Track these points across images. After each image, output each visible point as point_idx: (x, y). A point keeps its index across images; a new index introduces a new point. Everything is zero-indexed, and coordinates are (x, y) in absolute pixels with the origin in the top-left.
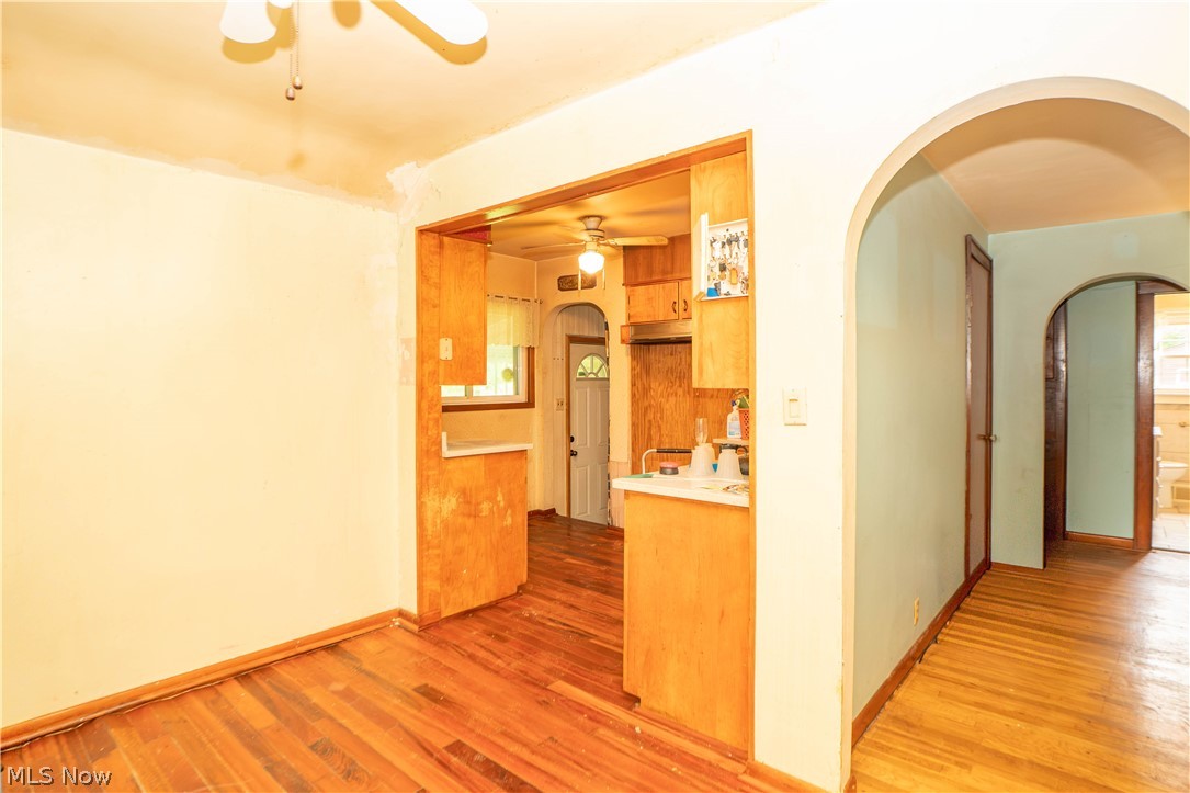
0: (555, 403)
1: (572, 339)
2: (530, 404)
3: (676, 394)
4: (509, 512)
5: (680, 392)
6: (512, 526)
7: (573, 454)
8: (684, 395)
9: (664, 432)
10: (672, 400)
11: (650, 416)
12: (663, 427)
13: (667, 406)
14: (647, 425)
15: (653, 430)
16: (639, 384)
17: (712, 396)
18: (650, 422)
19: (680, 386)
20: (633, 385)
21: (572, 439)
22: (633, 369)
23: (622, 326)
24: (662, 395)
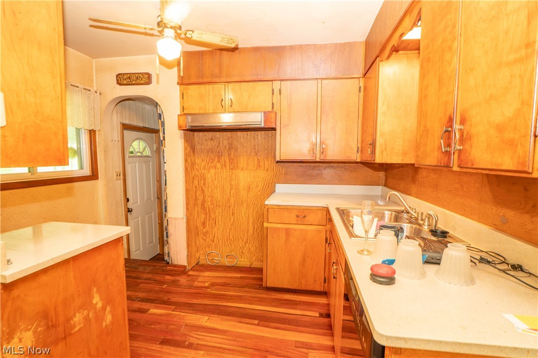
0: (115, 175)
1: (126, 127)
2: (94, 176)
3: (215, 167)
4: (108, 309)
5: (219, 165)
6: (112, 323)
7: (129, 211)
8: (222, 168)
9: (207, 193)
10: (212, 171)
11: (196, 183)
12: (206, 190)
13: (209, 176)
14: (194, 190)
15: (199, 193)
16: (189, 160)
17: (243, 169)
18: (196, 187)
19: (219, 162)
20: (186, 161)
21: (128, 200)
22: (186, 149)
23: (179, 116)
24: (204, 168)
